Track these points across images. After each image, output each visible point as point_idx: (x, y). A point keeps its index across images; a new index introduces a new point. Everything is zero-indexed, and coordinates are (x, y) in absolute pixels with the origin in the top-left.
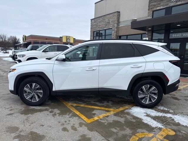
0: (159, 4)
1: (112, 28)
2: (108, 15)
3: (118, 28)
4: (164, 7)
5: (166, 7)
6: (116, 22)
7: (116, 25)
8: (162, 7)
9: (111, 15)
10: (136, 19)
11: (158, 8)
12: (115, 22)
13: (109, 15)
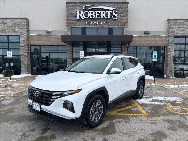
0: (76, 23)
1: (19, 36)
2: (11, 20)
3: (28, 36)
4: (81, 27)
5: (82, 27)
6: (26, 29)
7: (25, 33)
8: (79, 27)
9: (16, 21)
10: (50, 30)
11: (76, 26)
12: (23, 29)
13: (13, 20)
